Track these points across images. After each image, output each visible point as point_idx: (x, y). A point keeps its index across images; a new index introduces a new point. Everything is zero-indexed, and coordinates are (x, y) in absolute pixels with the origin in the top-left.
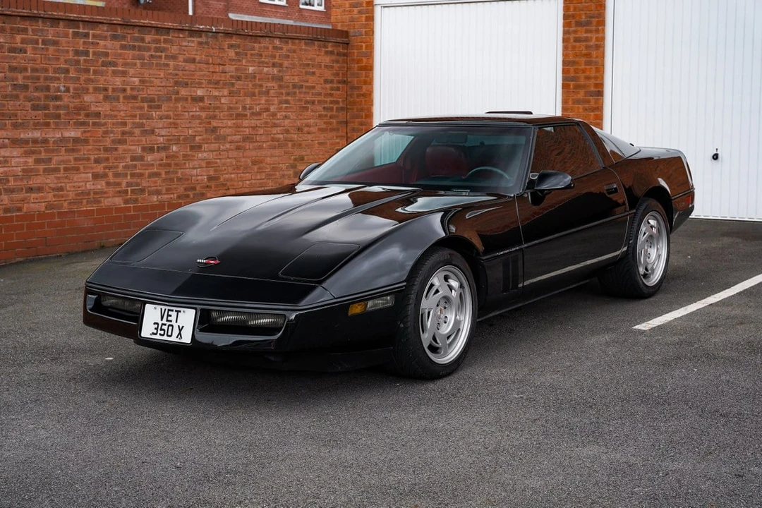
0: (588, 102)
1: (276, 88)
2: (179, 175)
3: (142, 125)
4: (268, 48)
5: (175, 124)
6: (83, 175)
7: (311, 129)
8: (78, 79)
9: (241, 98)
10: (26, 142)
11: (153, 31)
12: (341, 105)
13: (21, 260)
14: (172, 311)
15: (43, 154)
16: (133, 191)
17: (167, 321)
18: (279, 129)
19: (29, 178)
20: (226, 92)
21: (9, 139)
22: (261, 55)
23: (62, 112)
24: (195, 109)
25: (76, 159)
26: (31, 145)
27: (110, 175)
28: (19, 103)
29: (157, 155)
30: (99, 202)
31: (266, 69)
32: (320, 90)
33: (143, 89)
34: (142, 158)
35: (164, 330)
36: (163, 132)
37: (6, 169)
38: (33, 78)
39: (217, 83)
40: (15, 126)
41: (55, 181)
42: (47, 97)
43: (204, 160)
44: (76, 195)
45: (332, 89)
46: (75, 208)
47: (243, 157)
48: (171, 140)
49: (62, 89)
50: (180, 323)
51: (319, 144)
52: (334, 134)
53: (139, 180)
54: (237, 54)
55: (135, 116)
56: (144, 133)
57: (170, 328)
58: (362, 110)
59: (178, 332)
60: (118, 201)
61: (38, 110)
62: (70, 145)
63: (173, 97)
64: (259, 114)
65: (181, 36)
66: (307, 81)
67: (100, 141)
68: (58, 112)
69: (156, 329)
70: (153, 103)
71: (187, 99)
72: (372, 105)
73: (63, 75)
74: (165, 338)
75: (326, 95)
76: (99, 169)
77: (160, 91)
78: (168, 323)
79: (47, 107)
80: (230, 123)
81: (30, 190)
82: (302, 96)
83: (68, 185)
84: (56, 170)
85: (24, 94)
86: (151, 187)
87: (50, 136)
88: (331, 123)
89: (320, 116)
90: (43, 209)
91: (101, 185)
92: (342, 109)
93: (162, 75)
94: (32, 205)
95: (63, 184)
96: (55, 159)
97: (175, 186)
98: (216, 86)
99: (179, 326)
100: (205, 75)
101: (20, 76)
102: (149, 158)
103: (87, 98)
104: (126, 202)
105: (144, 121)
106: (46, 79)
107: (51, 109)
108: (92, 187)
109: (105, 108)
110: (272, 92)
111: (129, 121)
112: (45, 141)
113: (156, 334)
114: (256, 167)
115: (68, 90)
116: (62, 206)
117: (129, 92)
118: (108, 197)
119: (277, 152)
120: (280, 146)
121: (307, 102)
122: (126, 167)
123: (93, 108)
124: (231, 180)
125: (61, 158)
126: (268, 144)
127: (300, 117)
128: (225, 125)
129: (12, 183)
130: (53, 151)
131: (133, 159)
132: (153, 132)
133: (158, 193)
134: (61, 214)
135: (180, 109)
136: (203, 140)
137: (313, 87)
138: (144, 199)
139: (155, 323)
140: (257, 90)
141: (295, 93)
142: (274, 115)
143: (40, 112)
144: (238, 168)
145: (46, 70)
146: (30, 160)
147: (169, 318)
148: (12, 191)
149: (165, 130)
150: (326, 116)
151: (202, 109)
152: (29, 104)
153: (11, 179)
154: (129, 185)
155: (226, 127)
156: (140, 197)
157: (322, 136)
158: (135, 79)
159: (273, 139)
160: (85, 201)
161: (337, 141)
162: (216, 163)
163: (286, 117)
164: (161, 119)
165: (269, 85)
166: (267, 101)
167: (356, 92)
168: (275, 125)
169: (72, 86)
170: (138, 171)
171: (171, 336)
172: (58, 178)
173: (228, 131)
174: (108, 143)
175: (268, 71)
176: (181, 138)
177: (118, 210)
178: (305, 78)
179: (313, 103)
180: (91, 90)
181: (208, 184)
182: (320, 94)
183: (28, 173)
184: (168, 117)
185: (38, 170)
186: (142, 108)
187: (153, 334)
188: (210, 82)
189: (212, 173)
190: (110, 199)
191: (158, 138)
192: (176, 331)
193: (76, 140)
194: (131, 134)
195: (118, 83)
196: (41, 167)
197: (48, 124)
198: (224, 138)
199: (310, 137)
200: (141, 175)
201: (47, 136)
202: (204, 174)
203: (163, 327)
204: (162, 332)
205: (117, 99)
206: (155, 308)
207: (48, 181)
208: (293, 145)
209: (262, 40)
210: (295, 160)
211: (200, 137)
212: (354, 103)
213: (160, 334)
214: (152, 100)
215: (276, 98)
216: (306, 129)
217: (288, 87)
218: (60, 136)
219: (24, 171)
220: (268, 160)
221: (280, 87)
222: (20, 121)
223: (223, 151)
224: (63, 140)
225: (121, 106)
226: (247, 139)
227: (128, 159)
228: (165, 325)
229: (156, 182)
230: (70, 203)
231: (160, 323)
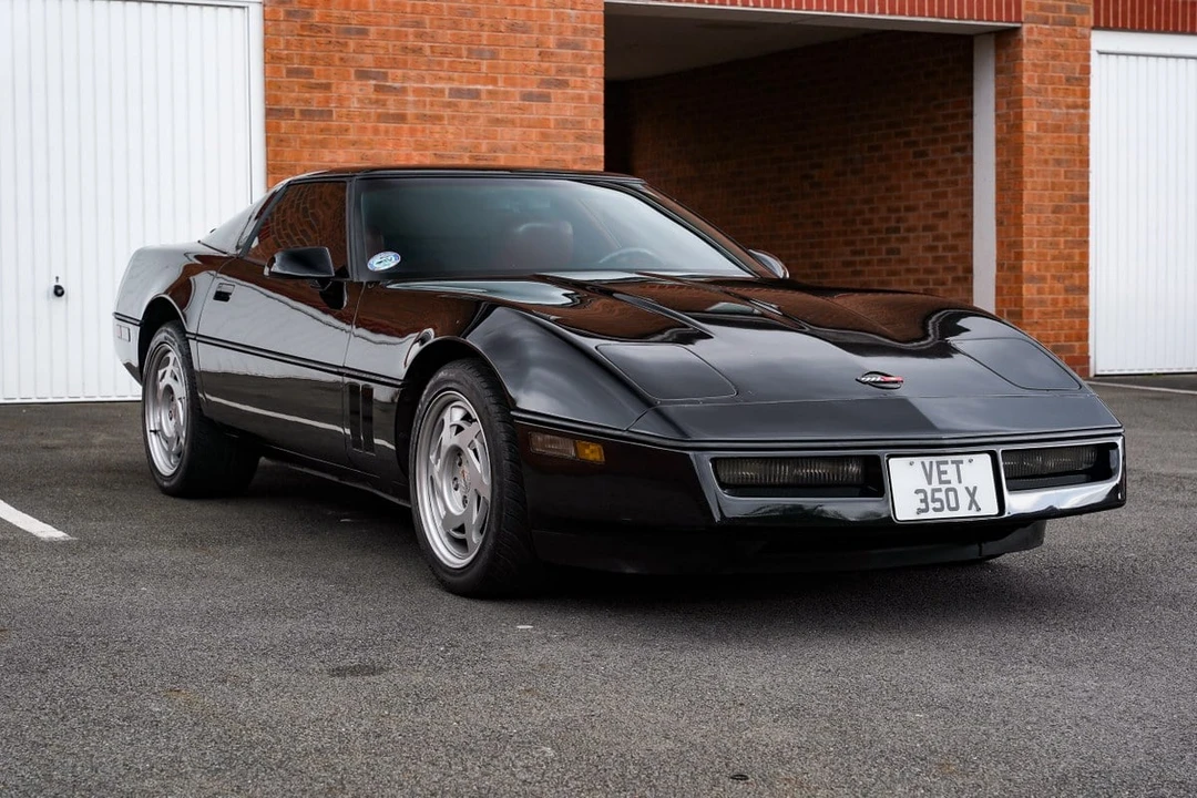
14: (946, 463)
17: (941, 482)
35: (940, 500)
50: (969, 481)
57: (951, 494)
59: (969, 498)
74: (946, 514)
78: (944, 487)
99: (967, 488)
113: (926, 510)
139: (917, 492)
147: (944, 477)
171: (956, 509)
187: (920, 511)
192: (964, 499)
203: (937, 495)
204: (938, 505)
206: (910, 463)
213: (935, 510)
228: (940, 490)
231: (928, 489)
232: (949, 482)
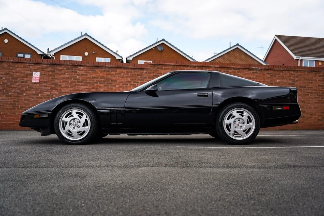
4: (287, 74)
7: (310, 102)
11: (233, 69)
22: (283, 77)
31: (285, 81)
32: (315, 89)
45: (323, 88)
54: (270, 76)
65: (245, 70)
66: (308, 85)
75: (319, 90)
82: (305, 90)
89: (315, 98)
121: (308, 93)
127: (303, 97)
137: (312, 88)
141: (301, 89)
150: (319, 98)
157: (317, 105)
175: (286, 82)
179: (311, 93)
209: (284, 71)
216: (307, 102)
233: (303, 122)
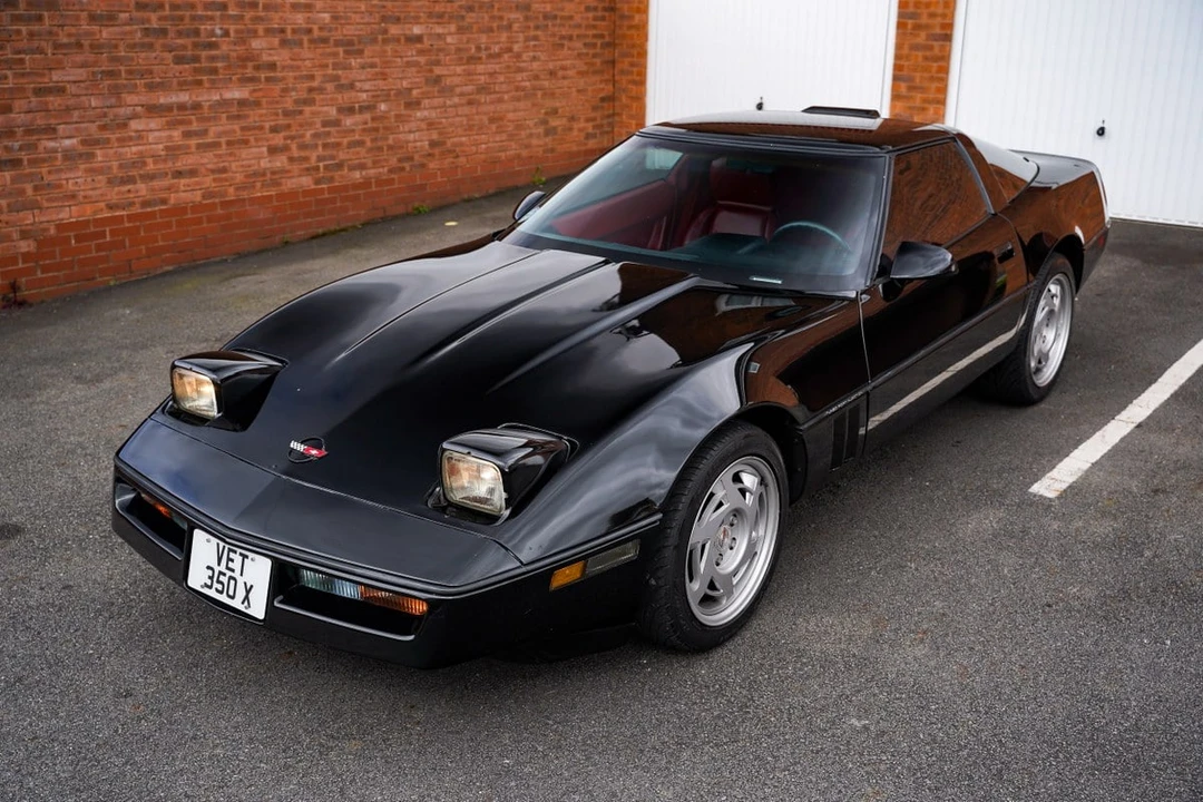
0: (931, 48)
1: (522, 19)
2: (391, 142)
3: (336, 78)
5: (382, 74)
6: (254, 150)
7: (568, 72)
8: (241, 17)
9: (476, 36)
10: (169, 108)
12: (607, 39)
13: (170, 268)
14: (235, 552)
15: (195, 124)
16: (326, 167)
17: (228, 568)
18: (525, 74)
19: (175, 158)
20: (453, 28)
21: (143, 106)
23: (219, 65)
24: (411, 53)
25: (243, 129)
26: (175, 111)
27: (294, 147)
28: (154, 55)
29: (358, 118)
30: (279, 184)
32: (579, 21)
33: (336, 29)
34: (337, 123)
35: (222, 583)
36: (367, 86)
37: (140, 148)
38: (173, 18)
39: (441, 16)
40: (151, 87)
41: (215, 160)
42: (196, 45)
43: (423, 120)
44: (246, 176)
45: (595, 19)
46: (245, 195)
47: (477, 113)
48: (378, 96)
49: (218, 32)
50: (248, 578)
51: (579, 91)
52: (598, 78)
53: (335, 153)
55: (327, 66)
56: (340, 88)
57: (232, 582)
58: (633, 46)
59: (244, 594)
60: (306, 182)
61: (183, 63)
62: (234, 110)
63: (380, 37)
64: (499, 55)
66: (562, 10)
67: (277, 102)
68: (214, 65)
69: (211, 578)
70: (352, 47)
71: (398, 40)
72: (646, 40)
73: (218, 13)
74: (223, 598)
75: (588, 27)
76: (278, 140)
77: (361, 30)
78: (229, 573)
79: (196, 59)
80: (459, 69)
81: (179, 174)
82: (556, 29)
83: (233, 165)
84: (216, 145)
85: (161, 41)
86: (350, 160)
87: (205, 97)
88: (593, 64)
89: (579, 55)
90: (198, 199)
91: (280, 162)
92: (608, 45)
93: (363, 8)
94: (182, 194)
95: (226, 164)
96: (213, 130)
97: (385, 157)
98: (440, 21)
99: (246, 582)
100: (422, 6)
101: (154, 17)
102: (348, 121)
103: (256, 44)
104: (317, 182)
105: (340, 72)
106: (193, 18)
107: (203, 60)
108: (268, 165)
109: (282, 57)
110: (516, 26)
111: (318, 73)
112: (197, 106)
113: (210, 587)
114: (494, 127)
115: (226, 33)
116: (225, 194)
117: (316, 33)
118: (292, 177)
119: (522, 105)
120: (526, 97)
121: (562, 37)
122: (316, 136)
123: (265, 58)
124: (462, 144)
125: (220, 128)
126: (510, 94)
127: (553, 58)
128: (452, 72)
129: (151, 167)
130: (209, 119)
131: (325, 124)
132: (351, 86)
133: (362, 167)
134: (225, 204)
135: (389, 53)
136: (423, 93)
137: (571, 18)
138: (342, 176)
139: (209, 568)
140: (495, 25)
141: (547, 26)
142: (518, 56)
143: (187, 66)
144: (470, 128)
145: (193, 7)
146: (176, 134)
147: (231, 565)
148: (151, 177)
149: (369, 83)
150: (587, 54)
151: (421, 52)
152: (169, 56)
153: (150, 161)
154: (320, 159)
155: (454, 75)
156: (337, 174)
157: (582, 80)
158: (326, 15)
159: (518, 89)
160: (259, 185)
161: (601, 86)
162: (441, 123)
163: (534, 59)
164: (363, 68)
165: (513, 16)
166: (509, 38)
167: (626, 23)
168: (520, 70)
169: (232, 28)
170: (333, 140)
171: (233, 597)
172: (220, 156)
173: (457, 80)
174: (289, 104)
176: (392, 93)
177: (307, 193)
178: (560, 5)
179: (570, 38)
180: (261, 32)
181: (431, 151)
182: (579, 26)
183: (173, 151)
184: (373, 66)
185: (189, 147)
186: (335, 55)
187: (206, 585)
188: (430, 15)
189: (435, 136)
190: (294, 180)
191: (359, 94)
192: (241, 593)
193: (242, 103)
194: (321, 90)
195: (300, 21)
196: (193, 142)
197: (199, 83)
198: (451, 89)
199: (566, 82)
200: (338, 145)
201: (200, 99)
202: (425, 138)
203: (222, 578)
204: (220, 587)
205: (300, 44)
206: (208, 541)
207: (205, 161)
208: (544, 95)
210: (546, 113)
211: (418, 91)
212: (624, 36)
213: (217, 590)
214: (350, 43)
215: (521, 35)
216: (560, 73)
217: (537, 18)
218: (218, 97)
219: (167, 148)
220: (511, 116)
221: (527, 18)
222: (158, 80)
223: (450, 106)
224: (224, 103)
225: (306, 53)
226: (482, 89)
227: (318, 125)
228: (224, 574)
229: (358, 153)
230: (237, 189)
231: (217, 569)
232: (233, 571)
233: (552, 150)
